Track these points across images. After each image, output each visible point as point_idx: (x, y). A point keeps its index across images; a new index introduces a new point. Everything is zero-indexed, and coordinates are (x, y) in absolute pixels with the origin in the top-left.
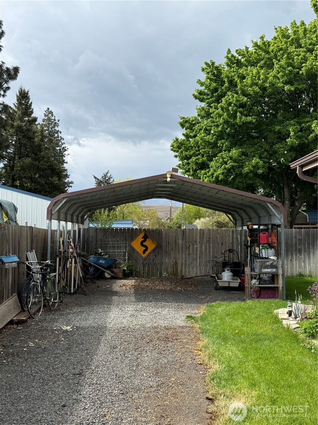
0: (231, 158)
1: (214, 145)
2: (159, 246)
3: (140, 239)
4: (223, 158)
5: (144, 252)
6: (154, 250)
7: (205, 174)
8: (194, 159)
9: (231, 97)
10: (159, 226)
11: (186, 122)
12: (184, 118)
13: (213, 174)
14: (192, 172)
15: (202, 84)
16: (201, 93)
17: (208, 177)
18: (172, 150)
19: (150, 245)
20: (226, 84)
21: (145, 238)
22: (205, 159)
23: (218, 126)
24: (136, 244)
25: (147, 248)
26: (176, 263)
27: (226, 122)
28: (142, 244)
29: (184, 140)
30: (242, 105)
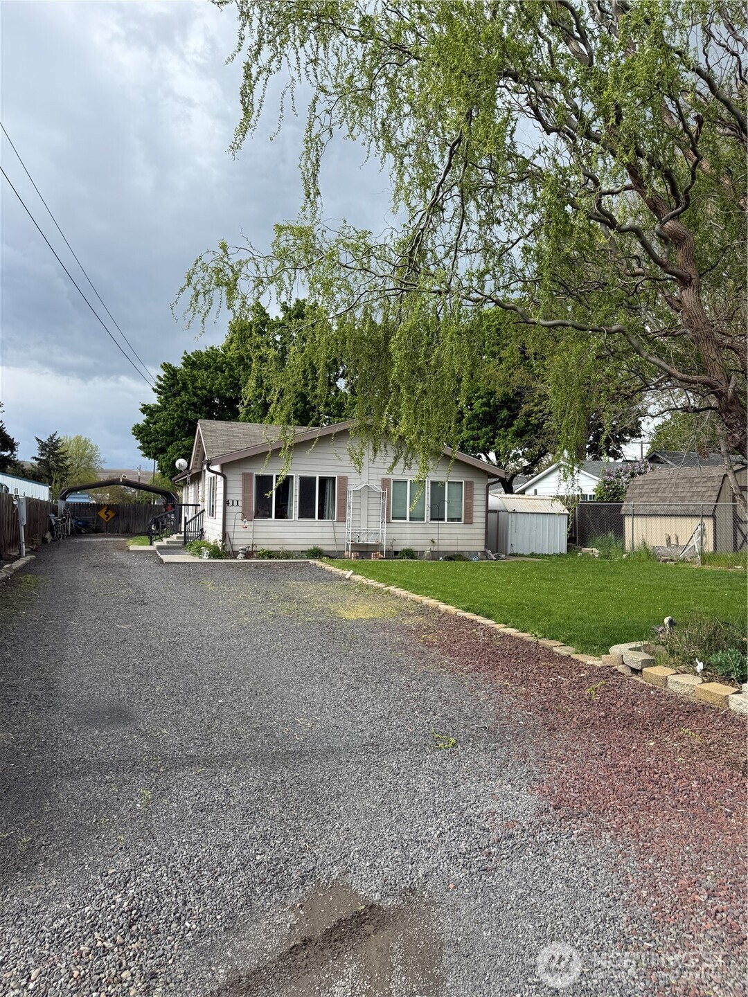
0: (184, 447)
1: (172, 433)
2: (117, 515)
3: (104, 510)
4: (178, 446)
5: (107, 518)
6: (113, 517)
7: (164, 458)
8: (153, 444)
9: (185, 396)
10: (124, 500)
11: (147, 409)
12: (145, 405)
13: (169, 459)
14: (152, 455)
15: (161, 380)
16: (160, 386)
17: (166, 461)
18: (133, 434)
19: (111, 514)
20: (181, 385)
21: (108, 510)
22: (163, 444)
23: (173, 419)
24: (102, 514)
25: (109, 516)
26: (128, 525)
27: (180, 417)
28: (105, 513)
29: (145, 426)
30: (194, 404)
